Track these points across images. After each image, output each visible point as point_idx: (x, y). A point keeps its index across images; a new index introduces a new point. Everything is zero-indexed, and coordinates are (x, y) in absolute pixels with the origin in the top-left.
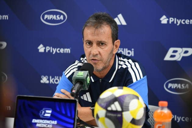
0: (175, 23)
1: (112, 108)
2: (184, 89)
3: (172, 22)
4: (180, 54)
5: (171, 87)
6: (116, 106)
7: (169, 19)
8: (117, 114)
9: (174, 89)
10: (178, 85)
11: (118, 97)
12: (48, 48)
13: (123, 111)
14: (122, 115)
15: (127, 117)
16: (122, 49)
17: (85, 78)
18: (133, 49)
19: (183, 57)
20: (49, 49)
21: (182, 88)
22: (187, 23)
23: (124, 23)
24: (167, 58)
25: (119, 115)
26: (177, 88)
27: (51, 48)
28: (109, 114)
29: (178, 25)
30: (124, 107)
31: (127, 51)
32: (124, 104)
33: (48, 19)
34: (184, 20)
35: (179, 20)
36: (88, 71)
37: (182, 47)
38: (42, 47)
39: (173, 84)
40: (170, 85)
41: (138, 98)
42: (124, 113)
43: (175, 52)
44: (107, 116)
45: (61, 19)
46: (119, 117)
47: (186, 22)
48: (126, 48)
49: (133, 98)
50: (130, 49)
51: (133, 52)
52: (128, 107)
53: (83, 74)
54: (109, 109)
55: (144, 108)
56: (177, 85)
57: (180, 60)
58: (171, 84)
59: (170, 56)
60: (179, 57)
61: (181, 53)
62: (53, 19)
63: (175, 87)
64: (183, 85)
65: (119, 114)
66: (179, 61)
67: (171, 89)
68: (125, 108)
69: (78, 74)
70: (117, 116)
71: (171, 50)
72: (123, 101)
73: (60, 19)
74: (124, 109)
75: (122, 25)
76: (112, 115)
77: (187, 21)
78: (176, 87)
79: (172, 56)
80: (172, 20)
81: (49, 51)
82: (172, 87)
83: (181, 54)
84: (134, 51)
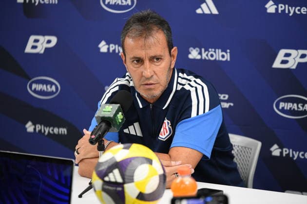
0: (287, 12)
1: (109, 178)
2: (302, 111)
3: (282, 11)
4: (294, 59)
5: (283, 108)
6: (115, 176)
7: (278, 6)
8: (116, 187)
9: (287, 110)
10: (293, 105)
11: (119, 162)
12: (112, 47)
13: (124, 183)
14: (123, 188)
15: (131, 191)
16: (213, 50)
17: (112, 116)
18: (228, 51)
19: (299, 64)
20: (114, 48)
21: (299, 110)
22: (304, 12)
23: (215, 11)
24: (277, 64)
25: (120, 189)
26: (292, 109)
27: (117, 46)
28: (107, 187)
29: (291, 15)
30: (126, 177)
31: (221, 54)
32: (127, 173)
33: (111, 3)
34: (299, 8)
35: (292, 8)
36: (119, 105)
37: (297, 49)
38: (104, 45)
39: (286, 104)
40: (282, 105)
41: (150, 161)
42: (126, 186)
43: (288, 55)
44: (104, 190)
45: (128, 4)
46: (119, 191)
47: (302, 11)
48: (218, 49)
49: (142, 163)
50: (224, 50)
51: (228, 54)
52: (133, 176)
53: (110, 110)
54: (106, 179)
55: (160, 176)
56: (291, 104)
57: (294, 67)
58: (283, 103)
59: (280, 61)
60: (294, 63)
61: (296, 57)
62: (117, 4)
63: (288, 108)
64: (300, 106)
65: (119, 187)
66: (293, 69)
67: (283, 110)
68: (128, 178)
69: (104, 110)
70: (116, 190)
71: (282, 52)
72: (126, 169)
73: (126, 4)
74: (126, 180)
75: (211, 15)
76: (110, 188)
77: (304, 9)
78: (290, 108)
79: (284, 62)
80: (281, 7)
81: (114, 51)
82: (285, 108)
83: (296, 59)
84: (230, 52)
